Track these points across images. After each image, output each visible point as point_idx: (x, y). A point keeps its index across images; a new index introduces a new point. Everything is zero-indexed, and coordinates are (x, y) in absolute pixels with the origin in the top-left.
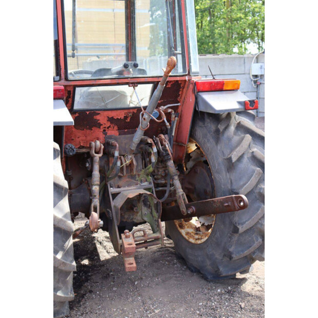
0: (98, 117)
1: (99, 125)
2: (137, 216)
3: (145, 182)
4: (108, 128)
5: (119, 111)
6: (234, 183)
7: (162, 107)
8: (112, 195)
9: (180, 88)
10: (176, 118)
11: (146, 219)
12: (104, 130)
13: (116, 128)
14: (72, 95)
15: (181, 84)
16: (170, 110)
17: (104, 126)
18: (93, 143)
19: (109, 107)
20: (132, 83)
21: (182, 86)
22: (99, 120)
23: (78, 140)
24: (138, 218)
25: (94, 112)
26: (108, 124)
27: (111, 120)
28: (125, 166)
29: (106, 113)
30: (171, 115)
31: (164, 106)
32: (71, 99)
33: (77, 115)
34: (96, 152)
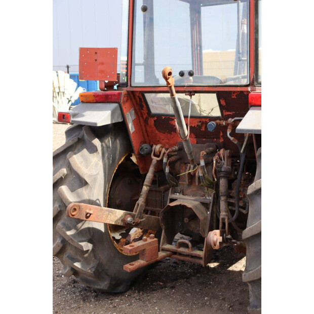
5: (191, 119)
7: (230, 119)
8: (171, 199)
14: (143, 100)
18: (154, 146)
20: (189, 92)
22: (174, 126)
25: (168, 118)
31: (233, 118)
32: (144, 104)
33: (156, 118)
34: (155, 155)
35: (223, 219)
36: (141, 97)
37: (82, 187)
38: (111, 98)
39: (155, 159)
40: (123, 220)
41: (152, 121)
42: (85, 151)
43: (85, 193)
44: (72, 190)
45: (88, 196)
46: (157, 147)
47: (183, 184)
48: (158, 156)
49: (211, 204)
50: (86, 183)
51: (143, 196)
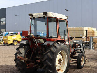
42: (22, 48)
43: (21, 55)
44: (19, 54)
46: (34, 48)
50: (21, 54)
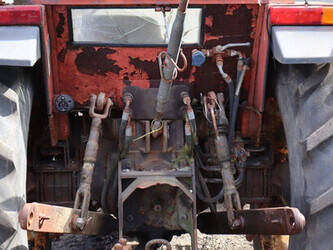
0: (114, 57)
1: (117, 70)
2: (169, 218)
3: (184, 166)
4: (132, 74)
5: (148, 49)
6: (310, 188)
7: (219, 47)
8: (123, 180)
9: (251, 17)
10: (245, 67)
11: (184, 226)
12: (126, 78)
13: (145, 75)
14: (66, 20)
15: (252, 10)
16: (233, 53)
17: (124, 71)
18: (94, 97)
19: (131, 41)
20: (161, 6)
21: (254, 13)
22: (115, 61)
23: (85, 89)
24: (171, 223)
25: (106, 49)
26: (132, 69)
27: (135, 62)
28: (148, 137)
29: (127, 51)
30: (237, 60)
31: (223, 45)
32: (66, 28)
33: (80, 51)
34: (96, 111)
35: (233, 195)
36: (65, 16)
37: (4, 176)
38: (26, 17)
39: (98, 118)
40: (72, 224)
41: (72, 56)
45: (16, 191)
47: (134, 154)
48: (102, 112)
49: (194, 178)
51: (87, 180)
